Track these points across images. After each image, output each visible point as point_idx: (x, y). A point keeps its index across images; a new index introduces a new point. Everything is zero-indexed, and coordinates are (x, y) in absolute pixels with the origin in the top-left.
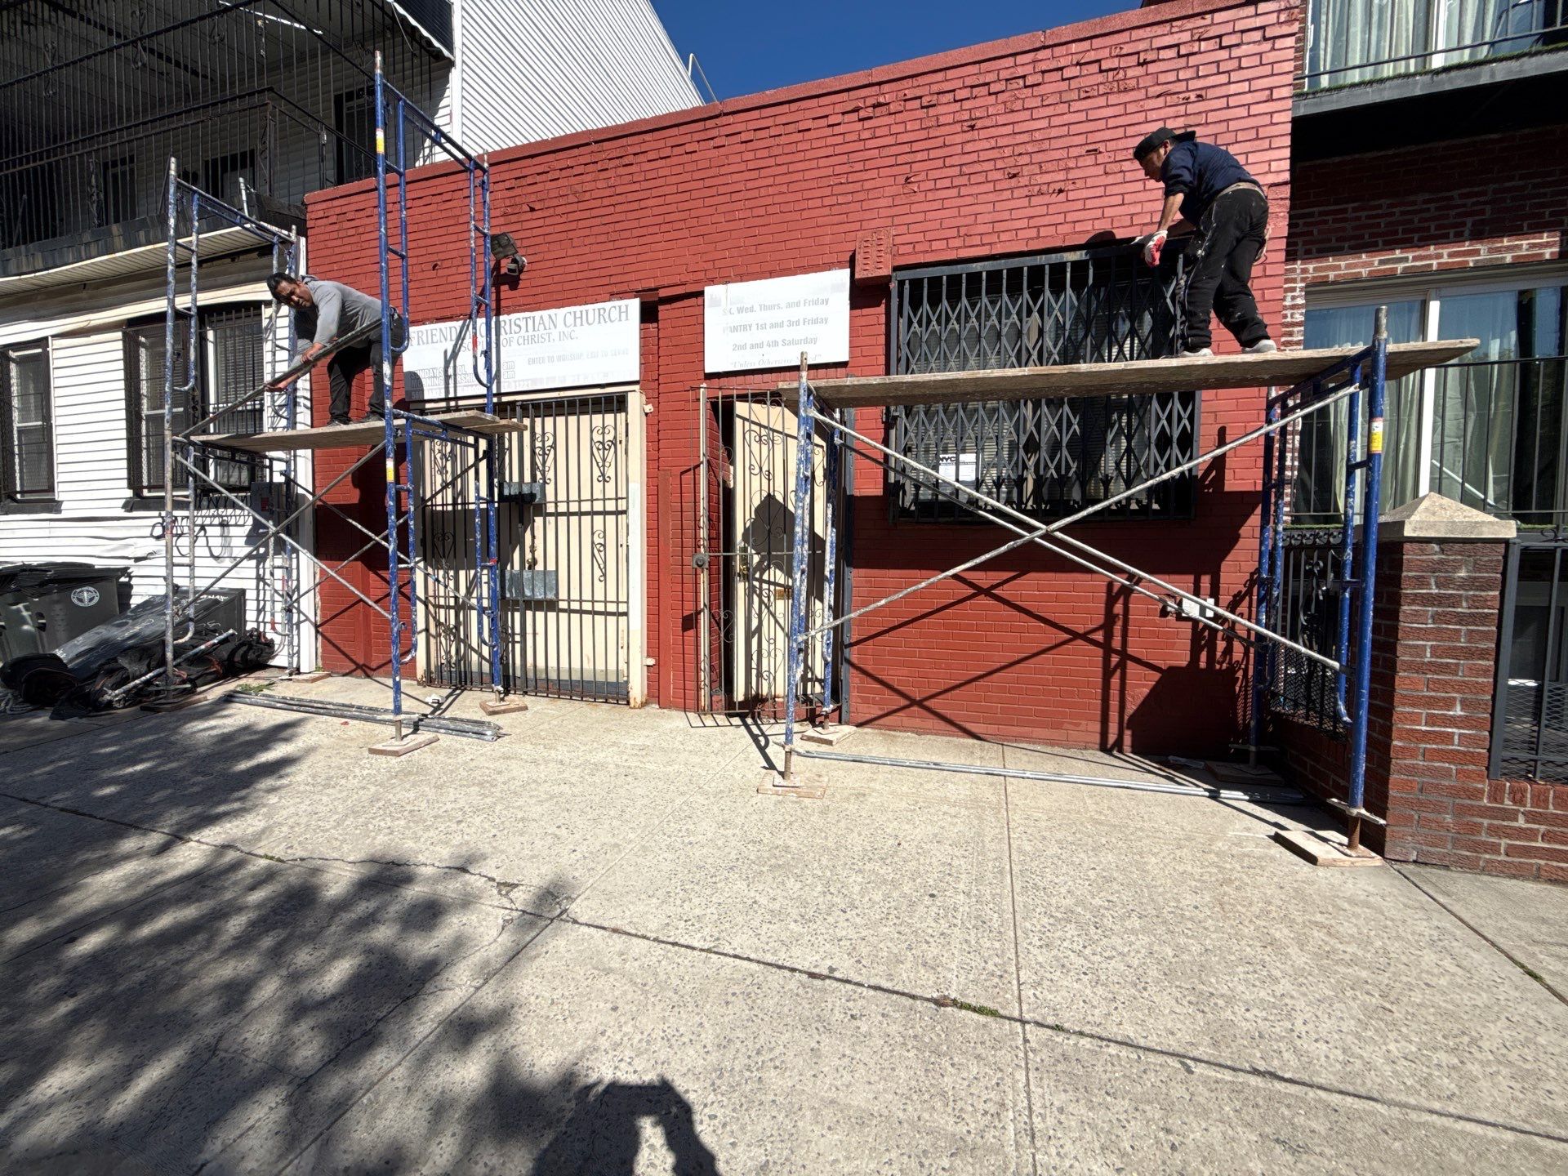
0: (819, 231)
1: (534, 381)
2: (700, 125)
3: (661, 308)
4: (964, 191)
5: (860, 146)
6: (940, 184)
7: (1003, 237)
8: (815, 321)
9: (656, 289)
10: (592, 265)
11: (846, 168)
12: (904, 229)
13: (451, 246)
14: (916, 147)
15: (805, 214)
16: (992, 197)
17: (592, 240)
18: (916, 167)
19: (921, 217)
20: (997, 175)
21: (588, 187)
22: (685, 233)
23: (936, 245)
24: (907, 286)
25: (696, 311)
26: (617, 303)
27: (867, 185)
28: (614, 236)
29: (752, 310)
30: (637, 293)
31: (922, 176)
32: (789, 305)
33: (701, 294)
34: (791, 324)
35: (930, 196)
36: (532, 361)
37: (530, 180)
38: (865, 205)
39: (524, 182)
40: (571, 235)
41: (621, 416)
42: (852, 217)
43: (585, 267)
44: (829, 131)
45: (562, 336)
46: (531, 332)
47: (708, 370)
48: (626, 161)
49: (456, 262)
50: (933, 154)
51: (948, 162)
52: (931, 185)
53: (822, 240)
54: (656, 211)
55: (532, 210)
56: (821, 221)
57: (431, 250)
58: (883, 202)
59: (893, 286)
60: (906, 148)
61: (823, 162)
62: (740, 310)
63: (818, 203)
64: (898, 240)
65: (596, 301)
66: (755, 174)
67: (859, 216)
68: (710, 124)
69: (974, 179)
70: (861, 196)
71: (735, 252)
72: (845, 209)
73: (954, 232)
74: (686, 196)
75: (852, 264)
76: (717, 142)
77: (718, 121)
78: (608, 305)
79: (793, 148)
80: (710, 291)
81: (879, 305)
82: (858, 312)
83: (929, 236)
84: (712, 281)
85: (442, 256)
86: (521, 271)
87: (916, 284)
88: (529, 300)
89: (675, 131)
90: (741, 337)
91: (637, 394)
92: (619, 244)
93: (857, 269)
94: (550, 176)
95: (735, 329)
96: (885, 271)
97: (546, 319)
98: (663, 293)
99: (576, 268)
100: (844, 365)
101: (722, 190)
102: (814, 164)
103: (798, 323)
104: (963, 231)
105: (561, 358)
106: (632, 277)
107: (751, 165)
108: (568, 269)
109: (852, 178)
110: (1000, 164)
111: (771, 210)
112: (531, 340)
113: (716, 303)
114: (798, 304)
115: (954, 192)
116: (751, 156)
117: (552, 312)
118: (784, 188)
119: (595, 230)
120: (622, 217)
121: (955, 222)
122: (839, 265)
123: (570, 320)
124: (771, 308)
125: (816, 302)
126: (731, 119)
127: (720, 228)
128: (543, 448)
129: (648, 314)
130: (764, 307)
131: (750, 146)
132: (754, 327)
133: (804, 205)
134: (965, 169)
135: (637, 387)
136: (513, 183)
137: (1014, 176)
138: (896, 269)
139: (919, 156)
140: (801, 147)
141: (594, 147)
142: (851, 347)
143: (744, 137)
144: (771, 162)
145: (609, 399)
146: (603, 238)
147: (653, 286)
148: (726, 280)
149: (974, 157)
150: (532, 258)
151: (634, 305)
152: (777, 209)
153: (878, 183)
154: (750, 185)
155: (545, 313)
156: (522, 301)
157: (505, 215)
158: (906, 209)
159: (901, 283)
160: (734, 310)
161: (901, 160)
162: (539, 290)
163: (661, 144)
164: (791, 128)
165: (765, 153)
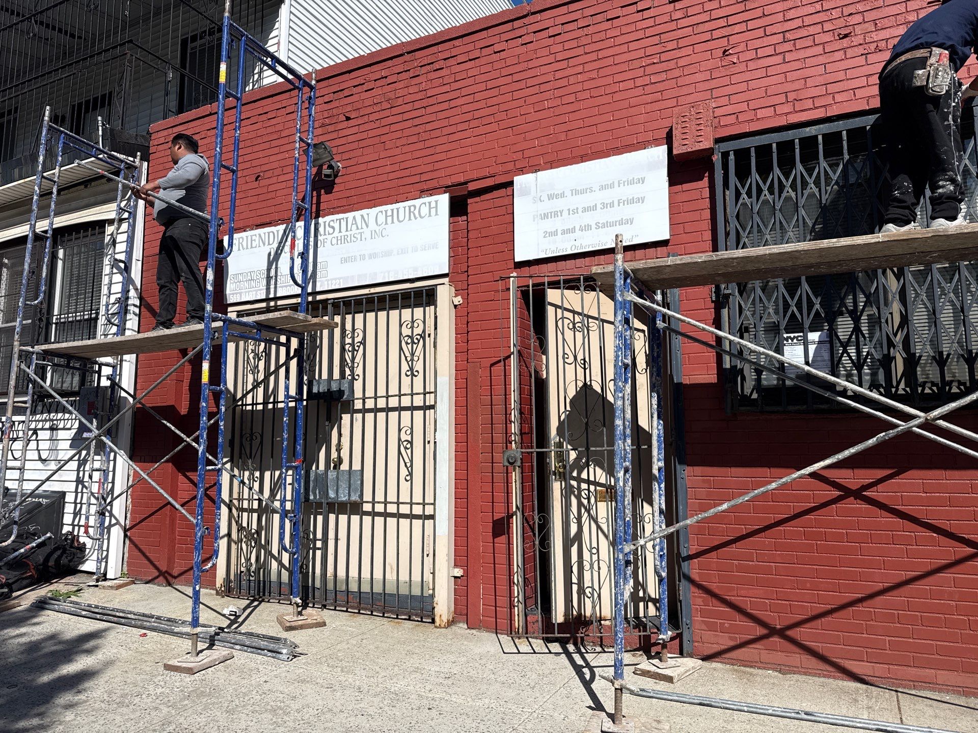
0: (633, 111)
1: (346, 279)
2: (508, 26)
3: (469, 201)
4: (789, 57)
5: (673, 26)
6: (761, 53)
7: (839, 98)
8: (632, 201)
9: (466, 183)
10: (403, 166)
11: (658, 49)
12: (725, 100)
13: (272, 158)
14: (732, 20)
15: (617, 97)
16: (822, 60)
17: (404, 141)
18: (733, 39)
19: (743, 87)
20: (827, 37)
21: (400, 93)
22: (494, 127)
23: (761, 114)
24: (732, 157)
25: (506, 201)
26: (427, 200)
27: (682, 62)
28: (425, 136)
29: (562, 195)
30: (446, 189)
31: (742, 47)
32: (602, 188)
33: (511, 183)
34: (604, 206)
35: (752, 65)
36: (345, 260)
37: (346, 93)
38: (681, 81)
39: (341, 95)
40: (383, 138)
41: (430, 310)
42: (667, 94)
43: (396, 167)
44: (639, 16)
45: (374, 234)
46: (344, 233)
47: (518, 259)
48: (436, 66)
49: (276, 172)
50: (751, 25)
51: (769, 30)
52: (752, 55)
53: (636, 120)
54: (466, 108)
55: (348, 119)
56: (633, 101)
57: (255, 163)
58: (699, 77)
59: (717, 158)
60: (722, 22)
61: (633, 46)
62: (550, 197)
63: (630, 84)
64: (719, 112)
65: (407, 199)
66: (564, 64)
67: (674, 93)
68: (517, 24)
69: (799, 44)
70: (677, 73)
71: (544, 141)
72: (660, 87)
73: (782, 98)
74: (495, 92)
75: (669, 140)
76: (526, 39)
77: (526, 20)
78: (417, 202)
79: (602, 36)
80: (519, 180)
81: (702, 179)
82: (678, 188)
83: (753, 105)
84: (522, 171)
85: (264, 168)
86: (336, 176)
87: (742, 155)
88: (344, 202)
89: (484, 34)
90: (550, 225)
91: (447, 287)
92: (428, 144)
93: (675, 144)
94: (365, 87)
95: (545, 216)
96: (707, 144)
97: (359, 219)
98: (472, 187)
99: (388, 169)
100: (664, 243)
101: (530, 82)
102: (624, 48)
103: (612, 205)
104: (791, 97)
105: (373, 256)
106: (442, 173)
107: (560, 56)
108: (380, 171)
109: (664, 57)
110: (828, 26)
111: (581, 96)
112: (343, 240)
113: (525, 192)
114: (612, 186)
115: (779, 59)
116: (559, 48)
117: (364, 212)
118: (594, 74)
119: (407, 132)
120: (433, 118)
121: (781, 89)
122: (656, 142)
123: (381, 218)
124: (583, 192)
125: (631, 182)
126: (538, 17)
127: (529, 118)
128: (353, 345)
129: (458, 208)
130: (576, 192)
131: (558, 39)
132: (565, 213)
133: (616, 88)
134: (789, 36)
135: (446, 280)
136: (332, 96)
137: (846, 36)
138: (718, 141)
139: (737, 29)
140: (610, 34)
141: (407, 57)
142: (671, 225)
143: (552, 32)
144: (580, 51)
145: (418, 293)
146: (414, 138)
147: (462, 180)
148: (535, 169)
149: (798, 23)
150: (347, 163)
151: (444, 200)
152: (587, 94)
153: (694, 58)
154: (559, 75)
155: (357, 214)
156: (336, 203)
157: (323, 125)
158: (726, 81)
159: (725, 155)
160: (545, 197)
161: (716, 34)
162: (353, 192)
163: (471, 47)
164: (599, 18)
165: (574, 44)
